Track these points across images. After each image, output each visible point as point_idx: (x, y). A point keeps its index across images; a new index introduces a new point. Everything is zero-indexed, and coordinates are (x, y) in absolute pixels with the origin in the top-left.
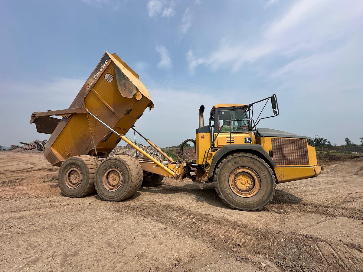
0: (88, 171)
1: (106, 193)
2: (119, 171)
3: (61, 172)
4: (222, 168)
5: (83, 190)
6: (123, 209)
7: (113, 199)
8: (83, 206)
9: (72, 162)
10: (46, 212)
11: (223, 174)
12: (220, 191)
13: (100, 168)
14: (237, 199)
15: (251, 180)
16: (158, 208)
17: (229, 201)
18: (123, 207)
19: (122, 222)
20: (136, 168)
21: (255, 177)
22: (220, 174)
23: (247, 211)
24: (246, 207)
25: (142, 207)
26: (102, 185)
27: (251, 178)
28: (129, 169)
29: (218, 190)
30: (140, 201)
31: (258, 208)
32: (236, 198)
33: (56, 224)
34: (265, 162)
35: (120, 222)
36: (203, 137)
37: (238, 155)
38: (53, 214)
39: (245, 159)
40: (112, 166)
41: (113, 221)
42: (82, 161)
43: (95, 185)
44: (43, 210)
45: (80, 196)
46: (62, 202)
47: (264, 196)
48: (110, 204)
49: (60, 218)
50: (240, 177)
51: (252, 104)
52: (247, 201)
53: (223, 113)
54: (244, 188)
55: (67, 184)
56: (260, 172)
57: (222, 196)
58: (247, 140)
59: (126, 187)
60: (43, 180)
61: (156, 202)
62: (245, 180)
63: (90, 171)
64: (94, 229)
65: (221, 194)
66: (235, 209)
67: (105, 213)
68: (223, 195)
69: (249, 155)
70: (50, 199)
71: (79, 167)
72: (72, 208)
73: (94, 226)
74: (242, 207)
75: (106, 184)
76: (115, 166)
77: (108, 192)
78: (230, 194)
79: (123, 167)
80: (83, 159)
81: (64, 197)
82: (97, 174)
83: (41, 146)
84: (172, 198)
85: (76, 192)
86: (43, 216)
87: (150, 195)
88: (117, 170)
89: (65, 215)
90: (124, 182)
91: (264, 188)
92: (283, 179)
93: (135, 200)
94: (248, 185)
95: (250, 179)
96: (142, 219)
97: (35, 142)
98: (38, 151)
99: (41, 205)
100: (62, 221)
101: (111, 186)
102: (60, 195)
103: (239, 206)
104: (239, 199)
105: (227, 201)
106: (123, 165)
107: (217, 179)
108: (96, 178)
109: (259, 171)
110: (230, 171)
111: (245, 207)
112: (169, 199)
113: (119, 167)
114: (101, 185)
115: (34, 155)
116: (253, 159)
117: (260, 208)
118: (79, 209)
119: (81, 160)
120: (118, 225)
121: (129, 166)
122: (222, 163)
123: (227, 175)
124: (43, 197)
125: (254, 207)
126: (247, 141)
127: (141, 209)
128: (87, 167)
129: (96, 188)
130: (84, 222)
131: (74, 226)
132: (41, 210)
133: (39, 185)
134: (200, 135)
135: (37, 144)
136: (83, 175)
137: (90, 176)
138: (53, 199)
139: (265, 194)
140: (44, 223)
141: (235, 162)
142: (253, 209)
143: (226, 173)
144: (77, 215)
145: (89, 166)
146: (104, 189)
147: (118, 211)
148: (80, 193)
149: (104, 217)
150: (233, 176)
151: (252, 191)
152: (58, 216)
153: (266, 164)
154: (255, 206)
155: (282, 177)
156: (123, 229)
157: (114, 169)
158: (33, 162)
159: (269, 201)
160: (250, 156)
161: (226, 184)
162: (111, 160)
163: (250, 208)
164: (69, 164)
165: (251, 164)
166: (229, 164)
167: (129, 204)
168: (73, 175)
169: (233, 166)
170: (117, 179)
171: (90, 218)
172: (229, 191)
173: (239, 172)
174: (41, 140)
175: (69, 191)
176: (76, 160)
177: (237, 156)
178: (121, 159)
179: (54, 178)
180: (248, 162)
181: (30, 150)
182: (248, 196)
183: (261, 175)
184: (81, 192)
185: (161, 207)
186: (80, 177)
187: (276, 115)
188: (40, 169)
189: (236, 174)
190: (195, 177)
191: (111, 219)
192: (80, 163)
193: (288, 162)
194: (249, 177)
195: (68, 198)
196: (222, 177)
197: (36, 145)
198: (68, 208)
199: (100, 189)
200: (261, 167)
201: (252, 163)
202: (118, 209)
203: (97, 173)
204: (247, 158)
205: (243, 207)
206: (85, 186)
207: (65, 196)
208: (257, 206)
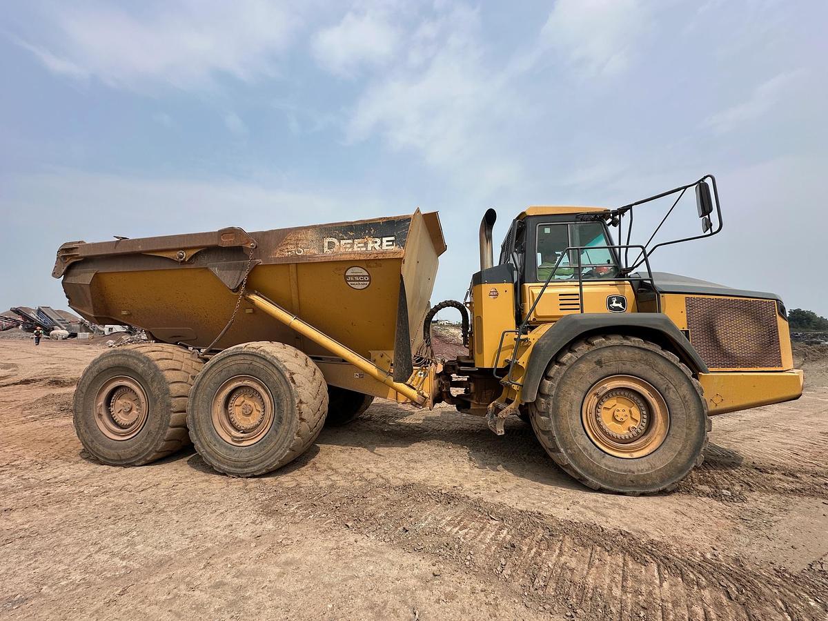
0: (168, 390)
1: (222, 452)
2: (263, 387)
3: (84, 391)
4: (562, 378)
5: (151, 444)
6: (279, 505)
7: (246, 470)
8: (153, 497)
9: (117, 362)
10: (26, 526)
11: (564, 395)
12: (558, 443)
13: (204, 380)
14: (605, 463)
15: (641, 411)
16: (385, 494)
17: (582, 468)
18: (280, 498)
19: (290, 555)
20: (311, 379)
21: (653, 401)
22: (557, 395)
23: (634, 494)
24: (632, 486)
25: (335, 495)
26: (212, 429)
27: (641, 405)
28: (294, 382)
29: (552, 439)
30: (325, 470)
31: (665, 486)
32: (604, 461)
33: (61, 574)
34: (680, 362)
35: (283, 558)
36: (495, 294)
37: (607, 342)
38: (52, 532)
39: (625, 353)
40: (241, 375)
41: (257, 551)
42: (148, 359)
43: (188, 430)
44: (18, 518)
45: (143, 462)
46: (87, 481)
47: (680, 453)
48: (237, 483)
49: (76, 549)
50: (609, 403)
51: (630, 207)
52: (634, 468)
53: (547, 230)
54: (621, 431)
55: (103, 426)
56: (668, 388)
57: (563, 456)
58: (614, 301)
59: (284, 434)
60: (31, 414)
61: (374, 476)
62: (624, 411)
63: (175, 389)
64: (197, 593)
65: (562, 450)
66: (601, 490)
67: (228, 522)
68: (566, 452)
69: (636, 341)
70: (48, 474)
71: (140, 378)
72: (117, 507)
73: (196, 579)
74: (621, 486)
75: (222, 425)
76: (252, 374)
77: (230, 449)
78: (585, 449)
79: (276, 376)
80: (153, 355)
81: (93, 466)
82: (194, 398)
83: (33, 321)
84: (412, 461)
85: (130, 450)
86: (18, 541)
87: (348, 452)
88: (255, 385)
89: (95, 533)
90: (279, 420)
91: (680, 430)
92: (721, 406)
93: (307, 470)
94: (632, 424)
95: (639, 407)
96: (352, 539)
97: (17, 311)
98: (25, 334)
99: (14, 495)
100: (81, 560)
101: (237, 430)
102: (79, 458)
103: (611, 483)
104: (610, 464)
105: (579, 470)
106: (275, 371)
107: (548, 409)
108: (193, 410)
109: (665, 386)
110: (585, 387)
111: (630, 484)
112: (403, 463)
113: (264, 378)
114: (210, 429)
115: (14, 344)
116: (649, 354)
117: (670, 485)
118: (143, 508)
119: (145, 357)
120: (278, 570)
121: (294, 374)
122: (564, 364)
123: (575, 398)
124: (26, 468)
125: (653, 485)
126: (615, 304)
127: (335, 501)
128: (163, 377)
129: (194, 439)
130: (160, 564)
131: (126, 583)
132: (15, 515)
133: (17, 429)
134: (487, 288)
135: (21, 314)
136: (151, 400)
137: (173, 405)
138: (56, 472)
139: (684, 447)
140: (15, 574)
141: (599, 363)
142: (652, 490)
143: (573, 393)
144: (134, 533)
145: (170, 376)
146: (218, 442)
147: (269, 511)
148: (143, 452)
149: (226, 536)
150: (592, 401)
151: (647, 441)
152: (69, 540)
153: (682, 366)
154: (658, 482)
155: (717, 400)
156: (299, 586)
157: (246, 383)
158: (9, 362)
159: (693, 466)
160: (641, 346)
161: (575, 422)
162: (238, 357)
163: (642, 486)
164: (108, 368)
165: (644, 367)
166: (583, 367)
167: (294, 484)
168: (119, 402)
169: (594, 371)
170: (255, 412)
171: (180, 543)
172: (582, 441)
173: (609, 389)
174: (35, 306)
175: (110, 447)
176: (130, 356)
177: (604, 346)
178: (268, 353)
179: (66, 406)
180: (635, 361)
181: (4, 330)
182: (636, 455)
183: (671, 395)
184: (148, 448)
185: (392, 492)
186: (144, 405)
187: (709, 232)
188: (26, 382)
189: (601, 394)
190: (469, 400)
191: (253, 545)
192: (141, 367)
193: (729, 360)
194: (634, 402)
195: (106, 467)
196: (562, 404)
197: (20, 319)
198: (104, 504)
199: (205, 439)
200: (671, 374)
201: (647, 363)
202: (267, 506)
203: (196, 393)
204: (630, 350)
205: (625, 486)
206: (158, 433)
207: (97, 461)
208: (663, 481)
